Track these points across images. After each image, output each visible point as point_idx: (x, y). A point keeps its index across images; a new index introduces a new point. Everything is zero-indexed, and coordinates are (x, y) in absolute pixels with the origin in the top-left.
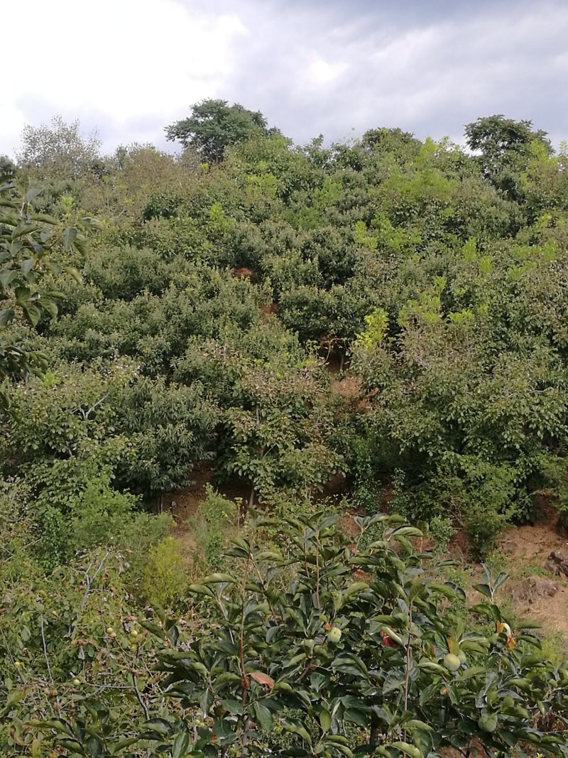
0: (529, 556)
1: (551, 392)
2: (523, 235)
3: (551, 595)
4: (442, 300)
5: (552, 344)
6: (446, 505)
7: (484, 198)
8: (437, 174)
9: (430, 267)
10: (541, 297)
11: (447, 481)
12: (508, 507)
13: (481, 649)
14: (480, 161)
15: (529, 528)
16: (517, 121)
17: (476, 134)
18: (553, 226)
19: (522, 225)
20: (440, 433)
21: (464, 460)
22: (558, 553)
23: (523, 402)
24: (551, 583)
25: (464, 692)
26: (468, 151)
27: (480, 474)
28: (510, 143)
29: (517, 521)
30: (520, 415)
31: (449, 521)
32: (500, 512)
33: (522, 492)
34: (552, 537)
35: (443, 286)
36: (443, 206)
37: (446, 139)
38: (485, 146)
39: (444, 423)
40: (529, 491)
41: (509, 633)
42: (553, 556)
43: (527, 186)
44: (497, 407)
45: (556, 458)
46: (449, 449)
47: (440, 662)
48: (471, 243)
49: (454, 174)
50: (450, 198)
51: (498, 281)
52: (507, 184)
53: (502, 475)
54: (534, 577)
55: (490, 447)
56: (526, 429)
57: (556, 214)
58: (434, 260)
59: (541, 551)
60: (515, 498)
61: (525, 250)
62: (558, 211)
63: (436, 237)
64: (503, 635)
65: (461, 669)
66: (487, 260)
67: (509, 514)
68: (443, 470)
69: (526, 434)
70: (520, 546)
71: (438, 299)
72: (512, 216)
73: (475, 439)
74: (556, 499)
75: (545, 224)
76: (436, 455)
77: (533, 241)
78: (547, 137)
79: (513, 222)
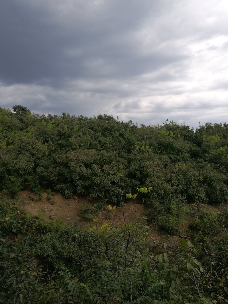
0: (24, 197)
1: (30, 163)
2: (25, 130)
3: (28, 204)
4: (7, 143)
5: (30, 153)
6: (6, 187)
7: (16, 122)
8: (6, 116)
9: (4, 136)
10: (28, 143)
11: (7, 182)
12: (20, 187)
13: (13, 216)
14: (16, 114)
15: (24, 191)
16: (24, 107)
17: (15, 108)
18: (31, 129)
19: (24, 128)
20: (5, 171)
21: (10, 177)
22: (30, 196)
23: (24, 165)
24: (29, 202)
25: (9, 225)
26: (13, 112)
27: (14, 180)
28: (22, 111)
29: (22, 190)
30: (23, 168)
31: (7, 190)
32: (18, 188)
33: (23, 184)
34: (29, 192)
35: (7, 140)
36: (7, 123)
37: (8, 109)
38: (17, 111)
39: (6, 169)
40: (24, 183)
41: (19, 213)
42: (29, 196)
43: (26, 121)
44: (18, 166)
45: (30, 176)
46: (7, 175)
47: (4, 219)
48: (13, 131)
49: (10, 117)
50: (9, 121)
51: (19, 140)
52: (21, 120)
53: (19, 180)
54: (25, 201)
55: (16, 174)
56: (24, 171)
57: (31, 127)
58: (5, 134)
59: (27, 195)
60: (21, 185)
61: (25, 134)
62: (32, 126)
63: (6, 129)
64: (18, 213)
65: (9, 220)
66: (17, 135)
67: (20, 188)
68: (6, 179)
69: (24, 172)
70: (22, 195)
71: (6, 143)
72: (22, 126)
73: (13, 173)
74: (30, 185)
75: (29, 129)
76: (4, 176)
77: (27, 132)
78: (30, 111)
79: (23, 128)
